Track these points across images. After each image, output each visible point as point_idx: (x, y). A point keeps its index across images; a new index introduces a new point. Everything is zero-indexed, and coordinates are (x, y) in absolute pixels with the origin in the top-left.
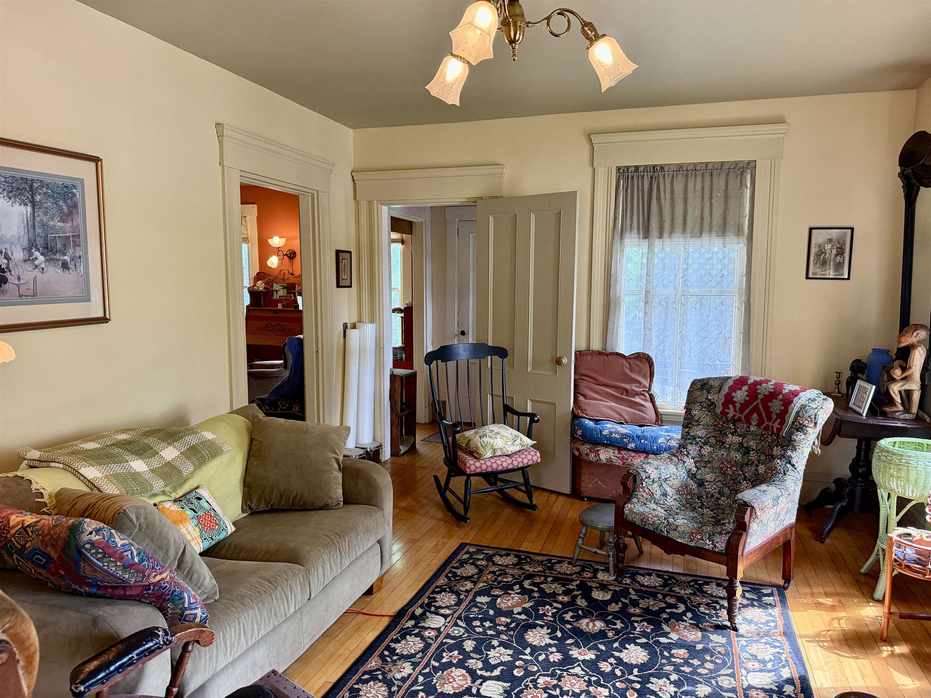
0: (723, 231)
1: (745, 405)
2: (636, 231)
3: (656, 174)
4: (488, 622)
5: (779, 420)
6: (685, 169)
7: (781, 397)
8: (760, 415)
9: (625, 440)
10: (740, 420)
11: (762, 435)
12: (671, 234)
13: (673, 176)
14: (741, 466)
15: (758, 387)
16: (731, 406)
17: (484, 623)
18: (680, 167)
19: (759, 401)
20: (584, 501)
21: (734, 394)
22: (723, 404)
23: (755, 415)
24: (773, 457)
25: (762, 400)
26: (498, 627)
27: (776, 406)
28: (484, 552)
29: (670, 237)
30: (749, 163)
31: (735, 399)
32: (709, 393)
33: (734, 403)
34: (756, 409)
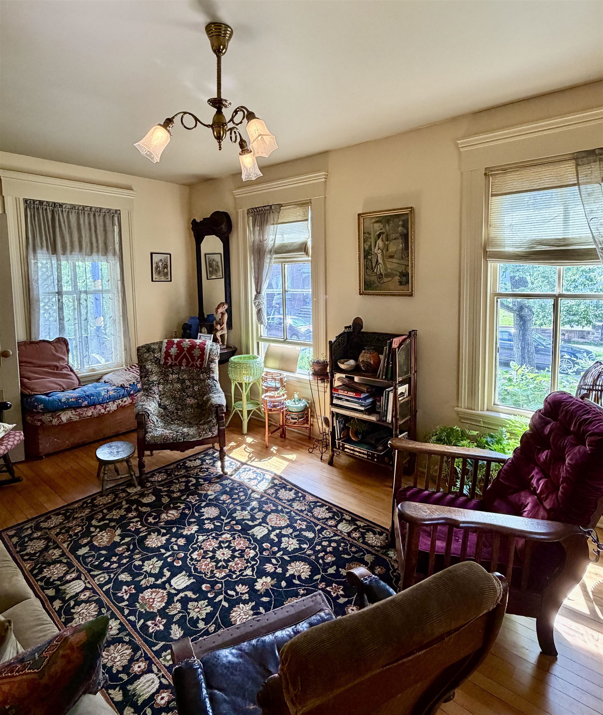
0: (106, 252)
1: (177, 357)
2: (45, 248)
3: (56, 209)
4: (113, 558)
5: (199, 360)
6: (77, 208)
7: (197, 347)
8: (187, 359)
9: (80, 401)
10: (175, 365)
11: (190, 370)
12: (71, 252)
13: (68, 212)
14: (183, 390)
15: (182, 344)
16: (169, 358)
17: (112, 560)
18: (73, 207)
19: (185, 352)
20: (43, 458)
21: (170, 351)
22: (164, 358)
23: (184, 360)
24: (204, 380)
25: (187, 351)
26: (124, 555)
27: (197, 352)
28: (26, 527)
29: (70, 254)
30: (116, 211)
31: (171, 354)
32: (154, 353)
33: (171, 356)
34: (185, 356)
